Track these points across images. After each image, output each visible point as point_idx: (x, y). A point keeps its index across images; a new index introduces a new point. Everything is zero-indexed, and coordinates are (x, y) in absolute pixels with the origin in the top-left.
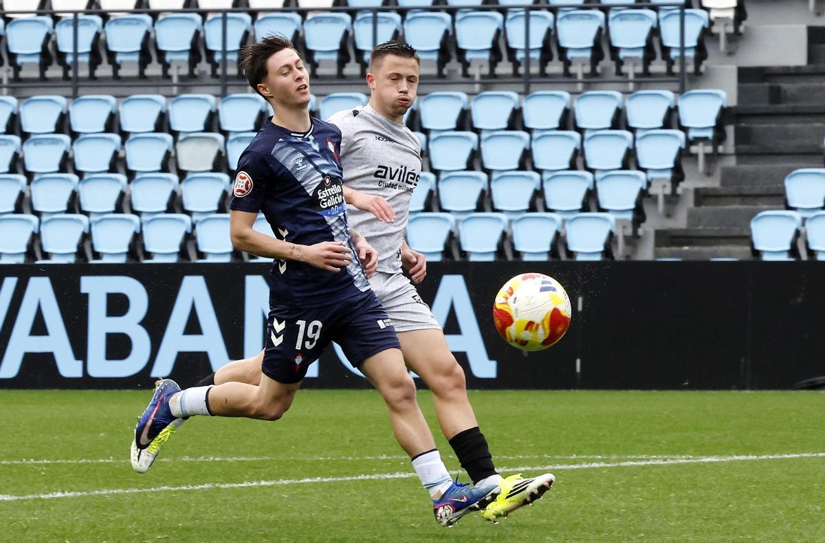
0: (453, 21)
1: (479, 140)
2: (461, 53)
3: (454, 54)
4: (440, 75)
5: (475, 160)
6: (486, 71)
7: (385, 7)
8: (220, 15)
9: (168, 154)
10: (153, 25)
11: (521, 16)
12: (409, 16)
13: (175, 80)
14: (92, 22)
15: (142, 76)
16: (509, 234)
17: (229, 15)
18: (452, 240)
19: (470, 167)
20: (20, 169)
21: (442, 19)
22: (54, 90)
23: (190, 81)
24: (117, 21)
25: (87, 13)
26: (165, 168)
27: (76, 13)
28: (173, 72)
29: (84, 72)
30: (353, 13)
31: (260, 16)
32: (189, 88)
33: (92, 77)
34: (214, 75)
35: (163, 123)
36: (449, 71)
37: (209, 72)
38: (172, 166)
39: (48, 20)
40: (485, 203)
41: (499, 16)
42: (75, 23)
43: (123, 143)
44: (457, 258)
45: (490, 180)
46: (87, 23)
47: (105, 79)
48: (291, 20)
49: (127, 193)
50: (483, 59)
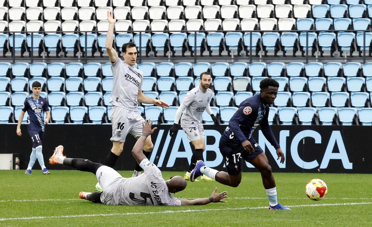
0: (337, 36)
1: (346, 80)
2: (340, 48)
3: (337, 48)
4: (332, 56)
5: (344, 88)
6: (349, 54)
7: (311, 30)
8: (249, 33)
9: (230, 84)
10: (224, 36)
11: (362, 34)
12: (320, 34)
13: (232, 57)
14: (202, 35)
15: (220, 55)
16: (357, 116)
17: (253, 33)
18: (336, 117)
19: (343, 90)
20: (175, 90)
21: (332, 35)
22: (188, 60)
23: (238, 57)
24: (211, 35)
25: (200, 32)
26: (228, 90)
27: (196, 32)
28: (232, 54)
29: (198, 54)
30: (299, 33)
31: (264, 33)
32: (238, 60)
33: (202, 56)
34: (247, 55)
35: (228, 73)
36: (335, 54)
37: (245, 54)
38: (231, 89)
39: (185, 34)
40: (348, 104)
41: (354, 34)
42: (195, 35)
43: (213, 80)
44: (338, 124)
45: (350, 96)
46: (200, 35)
47: (206, 56)
48: (276, 35)
49: (215, 99)
50: (348, 50)
